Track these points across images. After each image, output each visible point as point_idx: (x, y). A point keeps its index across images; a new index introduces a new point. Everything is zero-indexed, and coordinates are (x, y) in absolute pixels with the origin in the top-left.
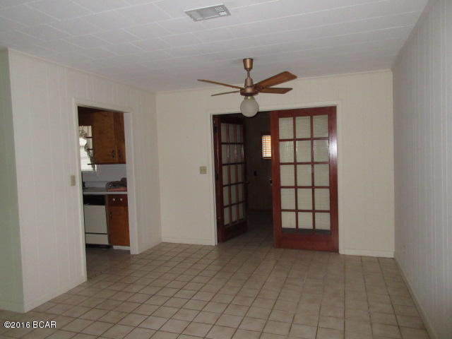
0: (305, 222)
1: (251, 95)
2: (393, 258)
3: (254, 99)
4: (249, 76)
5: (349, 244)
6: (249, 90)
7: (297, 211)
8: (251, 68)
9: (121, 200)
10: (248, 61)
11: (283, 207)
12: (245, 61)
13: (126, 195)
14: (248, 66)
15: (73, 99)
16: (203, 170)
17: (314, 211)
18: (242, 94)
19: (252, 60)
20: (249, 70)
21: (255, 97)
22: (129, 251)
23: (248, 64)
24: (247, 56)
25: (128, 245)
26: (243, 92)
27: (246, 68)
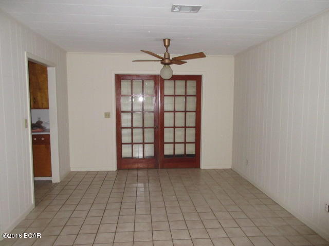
0: (180, 150)
1: (168, 64)
2: (231, 169)
3: (170, 67)
4: (167, 51)
5: (206, 162)
6: (167, 61)
7: (174, 143)
8: (169, 45)
9: (43, 139)
10: (167, 41)
11: (165, 141)
12: (164, 40)
13: (49, 135)
14: (167, 44)
15: (25, 53)
16: (107, 115)
17: (185, 143)
18: (162, 63)
19: (169, 40)
20: (167, 47)
21: (171, 66)
22: (51, 181)
23: (167, 43)
24: (167, 37)
25: (50, 175)
26: (163, 62)
27: (165, 45)
